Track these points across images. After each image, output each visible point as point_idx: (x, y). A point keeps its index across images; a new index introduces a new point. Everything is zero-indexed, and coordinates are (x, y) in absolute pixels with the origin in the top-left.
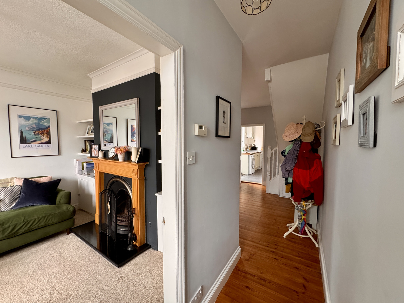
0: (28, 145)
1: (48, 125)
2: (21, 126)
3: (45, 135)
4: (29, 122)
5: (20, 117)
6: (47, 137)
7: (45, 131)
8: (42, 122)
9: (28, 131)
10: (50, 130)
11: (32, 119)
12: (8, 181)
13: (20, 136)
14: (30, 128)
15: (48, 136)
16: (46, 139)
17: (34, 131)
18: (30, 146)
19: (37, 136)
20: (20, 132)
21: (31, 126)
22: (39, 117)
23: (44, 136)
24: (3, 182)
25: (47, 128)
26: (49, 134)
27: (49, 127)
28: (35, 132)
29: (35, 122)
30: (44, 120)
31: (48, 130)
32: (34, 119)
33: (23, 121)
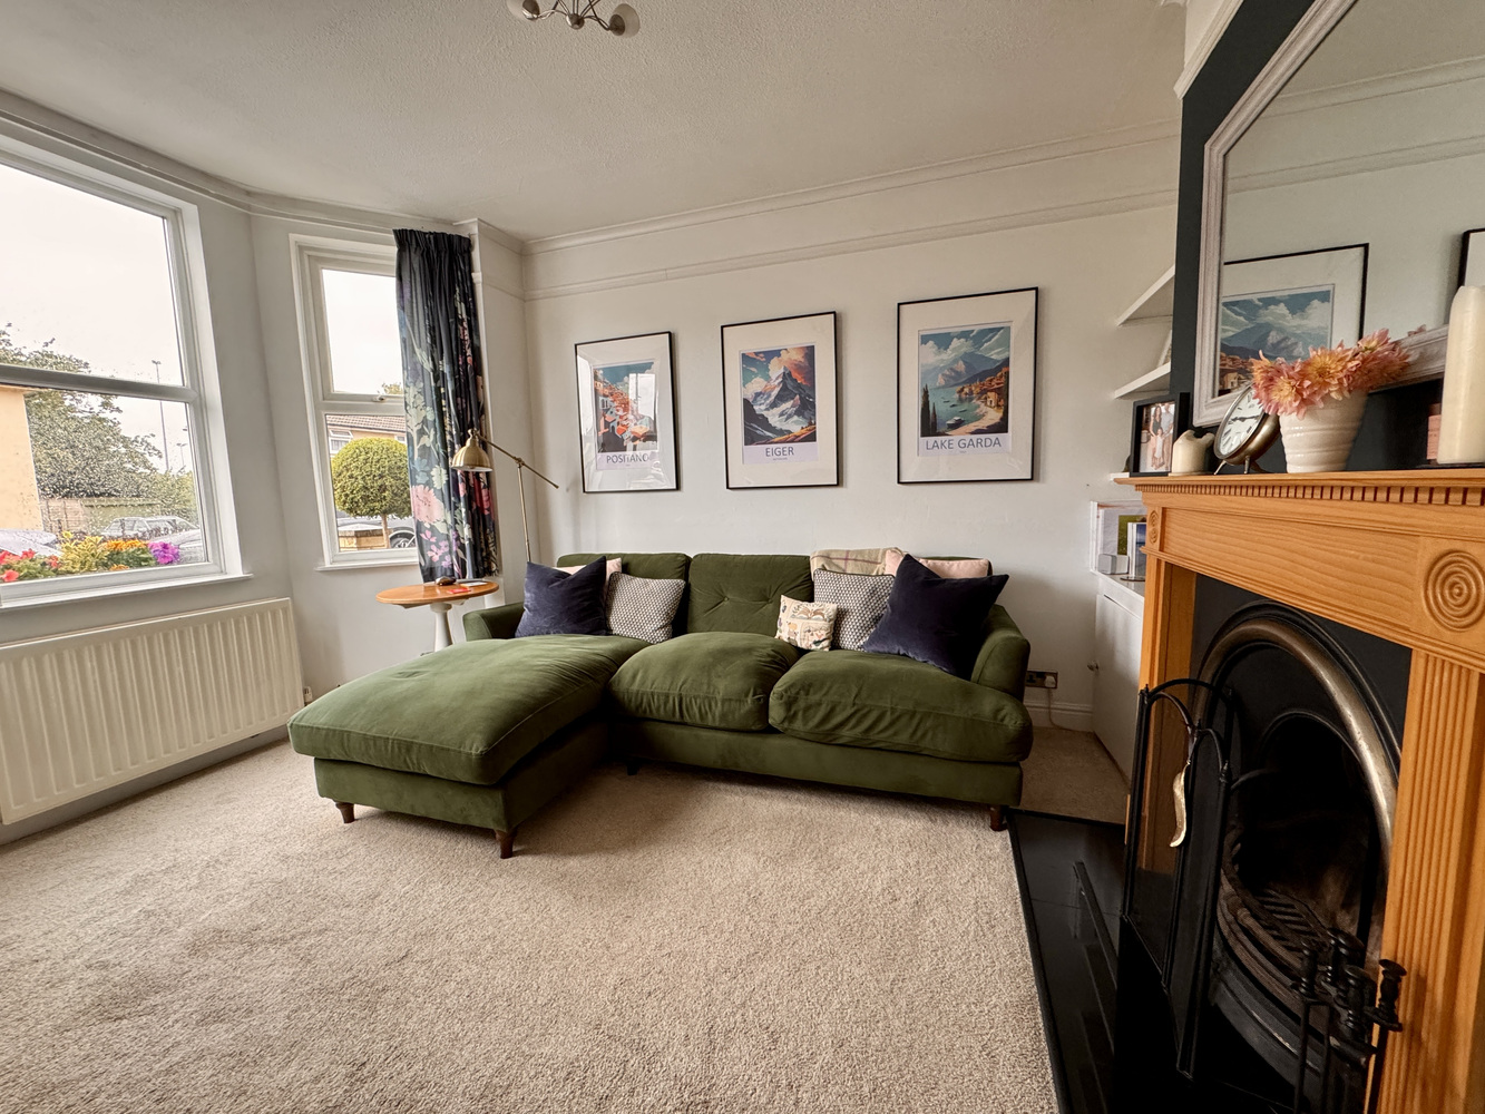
0: (939, 439)
1: (1003, 356)
2: (925, 374)
3: (992, 396)
4: (948, 355)
5: (924, 339)
6: (998, 406)
7: (991, 380)
8: (986, 348)
9: (943, 387)
10: (1007, 373)
11: (955, 340)
12: (876, 558)
13: (923, 409)
14: (951, 377)
15: (1002, 403)
16: (994, 416)
17: (959, 388)
18: (946, 444)
19: (965, 406)
20: (921, 394)
21: (951, 369)
22: (977, 329)
23: (986, 405)
24: (866, 558)
25: (999, 369)
26: (1003, 393)
27: (1006, 362)
28: (962, 390)
29: (964, 349)
30: (990, 340)
31: (1001, 377)
32: (962, 340)
33: (932, 356)
